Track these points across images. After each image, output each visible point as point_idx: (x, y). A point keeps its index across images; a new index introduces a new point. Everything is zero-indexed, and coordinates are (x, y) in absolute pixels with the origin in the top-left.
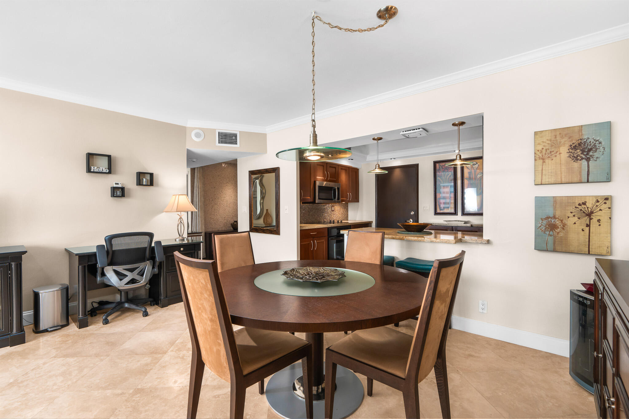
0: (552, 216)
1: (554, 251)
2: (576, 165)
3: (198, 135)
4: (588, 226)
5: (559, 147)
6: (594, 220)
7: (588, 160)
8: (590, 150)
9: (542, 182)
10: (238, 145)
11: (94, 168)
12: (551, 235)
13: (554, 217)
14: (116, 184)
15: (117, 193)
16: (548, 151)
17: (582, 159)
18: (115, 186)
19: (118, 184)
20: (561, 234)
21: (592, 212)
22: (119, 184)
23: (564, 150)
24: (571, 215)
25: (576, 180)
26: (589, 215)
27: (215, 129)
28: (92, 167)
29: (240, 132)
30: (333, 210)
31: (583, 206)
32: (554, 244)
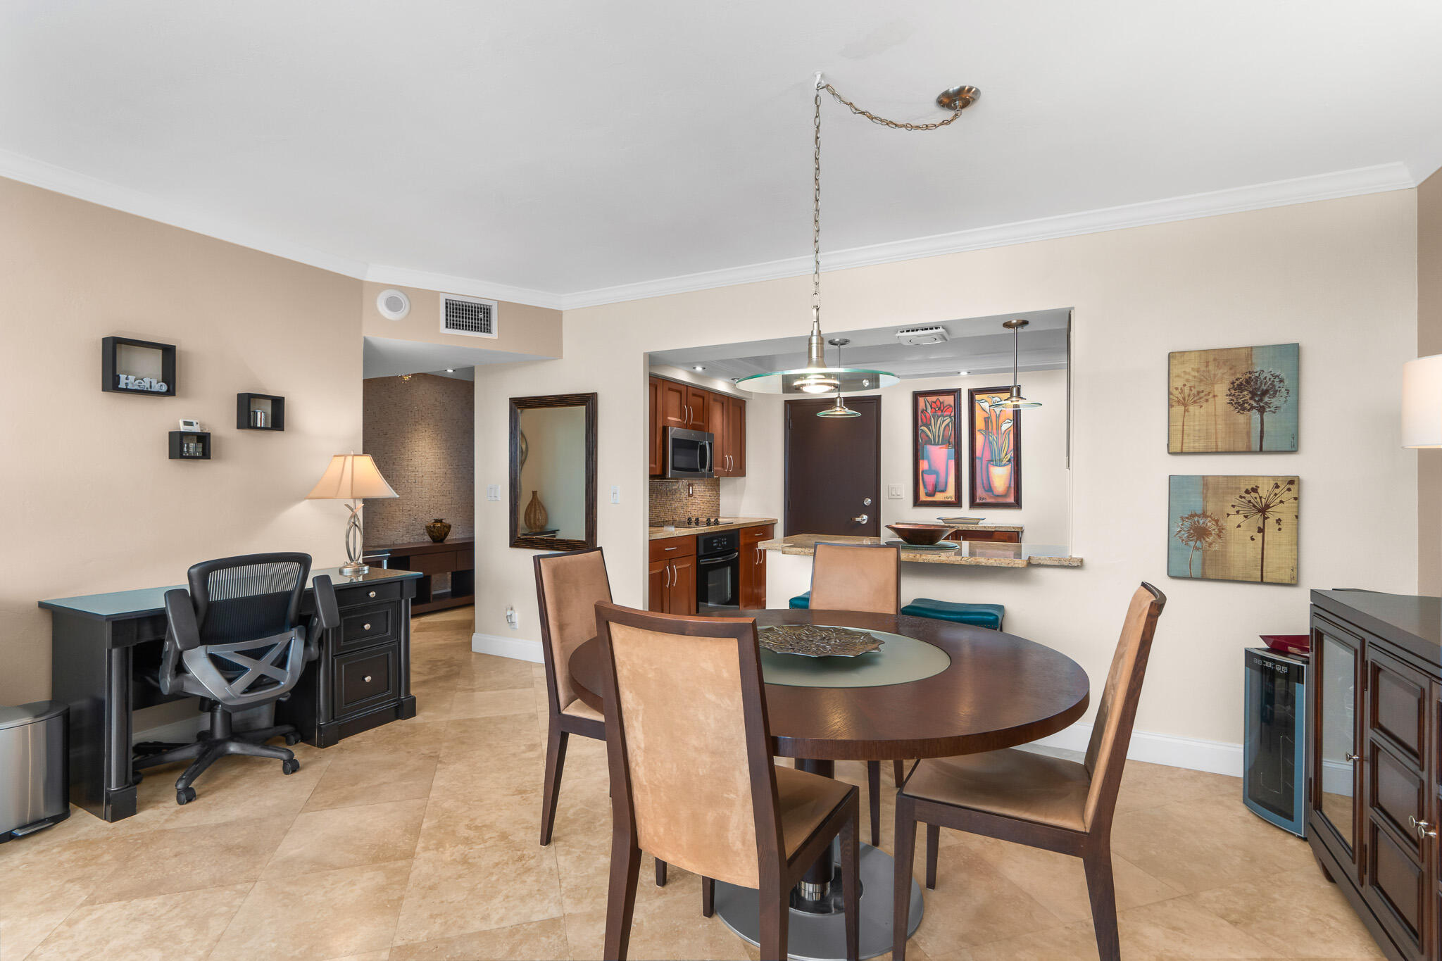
0: (1199, 512)
1: (1204, 578)
2: (1241, 419)
3: (393, 304)
4: (1261, 530)
5: (1213, 384)
6: (1271, 521)
7: (1262, 410)
8: (1265, 393)
9: (1182, 449)
10: (494, 335)
11: (127, 379)
12: (1197, 549)
13: (1204, 515)
14: (186, 423)
15: (188, 447)
16: (1194, 391)
17: (1252, 408)
18: (183, 428)
19: (190, 424)
20: (1216, 547)
21: (1268, 506)
22: (195, 424)
23: (1222, 389)
24: (1233, 511)
25: (1241, 446)
26: (1263, 510)
27: (438, 293)
28: (123, 377)
29: (498, 301)
30: (691, 493)
31: (1253, 494)
32: (1204, 564)
